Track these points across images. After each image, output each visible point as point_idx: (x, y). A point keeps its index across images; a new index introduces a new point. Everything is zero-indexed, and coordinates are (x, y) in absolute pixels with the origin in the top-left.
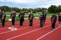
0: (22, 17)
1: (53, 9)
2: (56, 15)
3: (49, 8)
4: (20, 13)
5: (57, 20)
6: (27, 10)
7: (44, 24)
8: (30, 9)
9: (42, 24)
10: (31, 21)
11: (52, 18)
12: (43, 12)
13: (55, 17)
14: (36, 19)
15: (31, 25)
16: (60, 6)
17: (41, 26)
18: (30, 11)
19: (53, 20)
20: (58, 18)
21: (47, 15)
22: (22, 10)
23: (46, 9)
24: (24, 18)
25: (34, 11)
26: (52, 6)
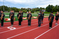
0: (21, 17)
1: (51, 9)
2: (53, 14)
4: (18, 13)
5: (54, 19)
6: (26, 10)
7: (42, 23)
9: (40, 23)
10: (29, 21)
11: (49, 17)
12: (41, 11)
13: (52, 16)
14: (34, 18)
16: (57, 6)
17: (39, 25)
18: (28, 11)
19: (50, 19)
20: (55, 17)
21: (45, 14)
22: (20, 10)
23: (44, 9)
24: (23, 18)
26: (49, 5)
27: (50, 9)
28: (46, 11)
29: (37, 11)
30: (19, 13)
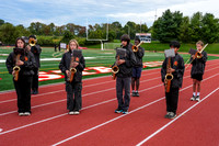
0: (28, 69)
1: (174, 29)
3: (156, 25)
7: (136, 95)
8: (72, 27)
9: (127, 97)
12: (128, 41)
14: (99, 74)
15: (74, 104)
17: (123, 105)
19: (169, 77)
21: (147, 54)
23: (143, 28)
25: (92, 35)
26: (168, 14)
27: (171, 29)
28: (153, 38)
29: (111, 38)
30: (17, 51)
